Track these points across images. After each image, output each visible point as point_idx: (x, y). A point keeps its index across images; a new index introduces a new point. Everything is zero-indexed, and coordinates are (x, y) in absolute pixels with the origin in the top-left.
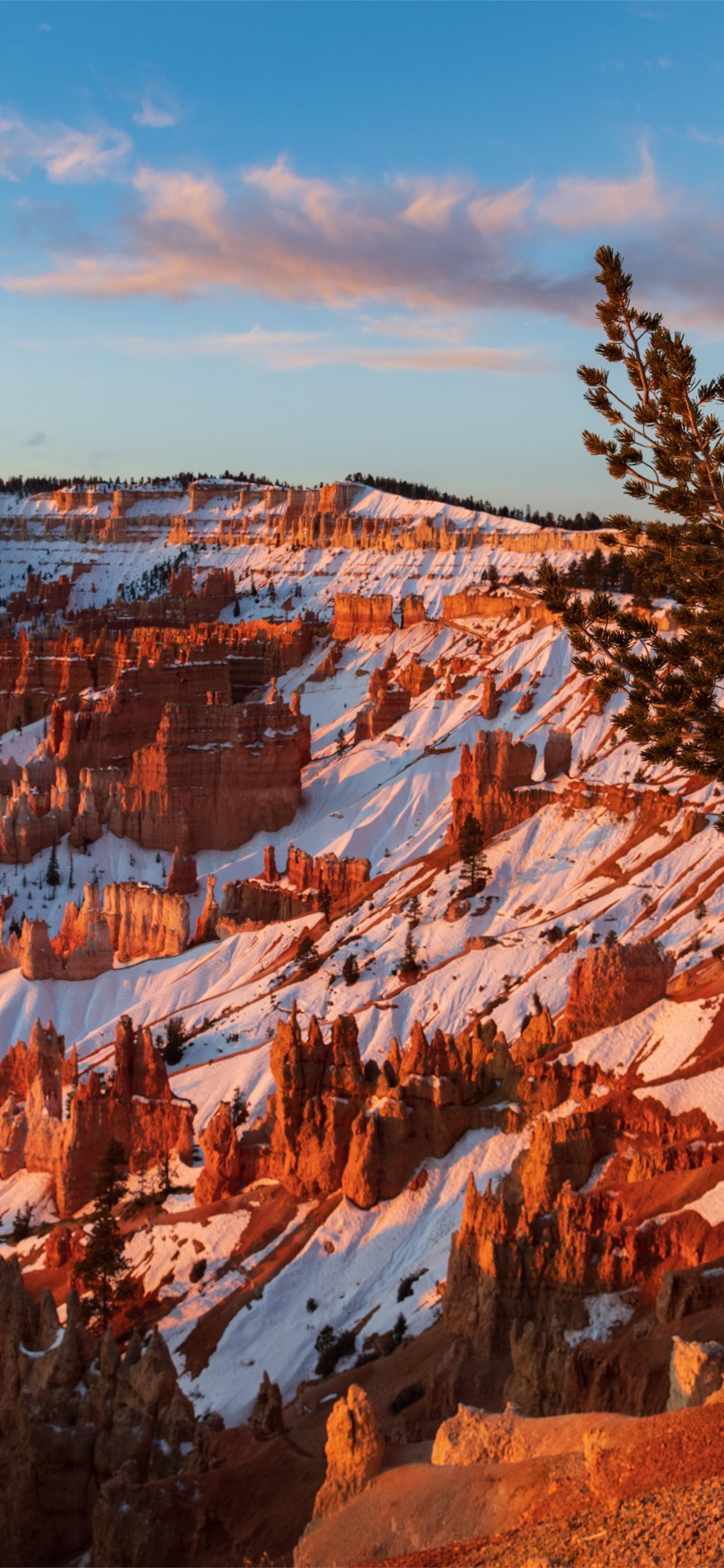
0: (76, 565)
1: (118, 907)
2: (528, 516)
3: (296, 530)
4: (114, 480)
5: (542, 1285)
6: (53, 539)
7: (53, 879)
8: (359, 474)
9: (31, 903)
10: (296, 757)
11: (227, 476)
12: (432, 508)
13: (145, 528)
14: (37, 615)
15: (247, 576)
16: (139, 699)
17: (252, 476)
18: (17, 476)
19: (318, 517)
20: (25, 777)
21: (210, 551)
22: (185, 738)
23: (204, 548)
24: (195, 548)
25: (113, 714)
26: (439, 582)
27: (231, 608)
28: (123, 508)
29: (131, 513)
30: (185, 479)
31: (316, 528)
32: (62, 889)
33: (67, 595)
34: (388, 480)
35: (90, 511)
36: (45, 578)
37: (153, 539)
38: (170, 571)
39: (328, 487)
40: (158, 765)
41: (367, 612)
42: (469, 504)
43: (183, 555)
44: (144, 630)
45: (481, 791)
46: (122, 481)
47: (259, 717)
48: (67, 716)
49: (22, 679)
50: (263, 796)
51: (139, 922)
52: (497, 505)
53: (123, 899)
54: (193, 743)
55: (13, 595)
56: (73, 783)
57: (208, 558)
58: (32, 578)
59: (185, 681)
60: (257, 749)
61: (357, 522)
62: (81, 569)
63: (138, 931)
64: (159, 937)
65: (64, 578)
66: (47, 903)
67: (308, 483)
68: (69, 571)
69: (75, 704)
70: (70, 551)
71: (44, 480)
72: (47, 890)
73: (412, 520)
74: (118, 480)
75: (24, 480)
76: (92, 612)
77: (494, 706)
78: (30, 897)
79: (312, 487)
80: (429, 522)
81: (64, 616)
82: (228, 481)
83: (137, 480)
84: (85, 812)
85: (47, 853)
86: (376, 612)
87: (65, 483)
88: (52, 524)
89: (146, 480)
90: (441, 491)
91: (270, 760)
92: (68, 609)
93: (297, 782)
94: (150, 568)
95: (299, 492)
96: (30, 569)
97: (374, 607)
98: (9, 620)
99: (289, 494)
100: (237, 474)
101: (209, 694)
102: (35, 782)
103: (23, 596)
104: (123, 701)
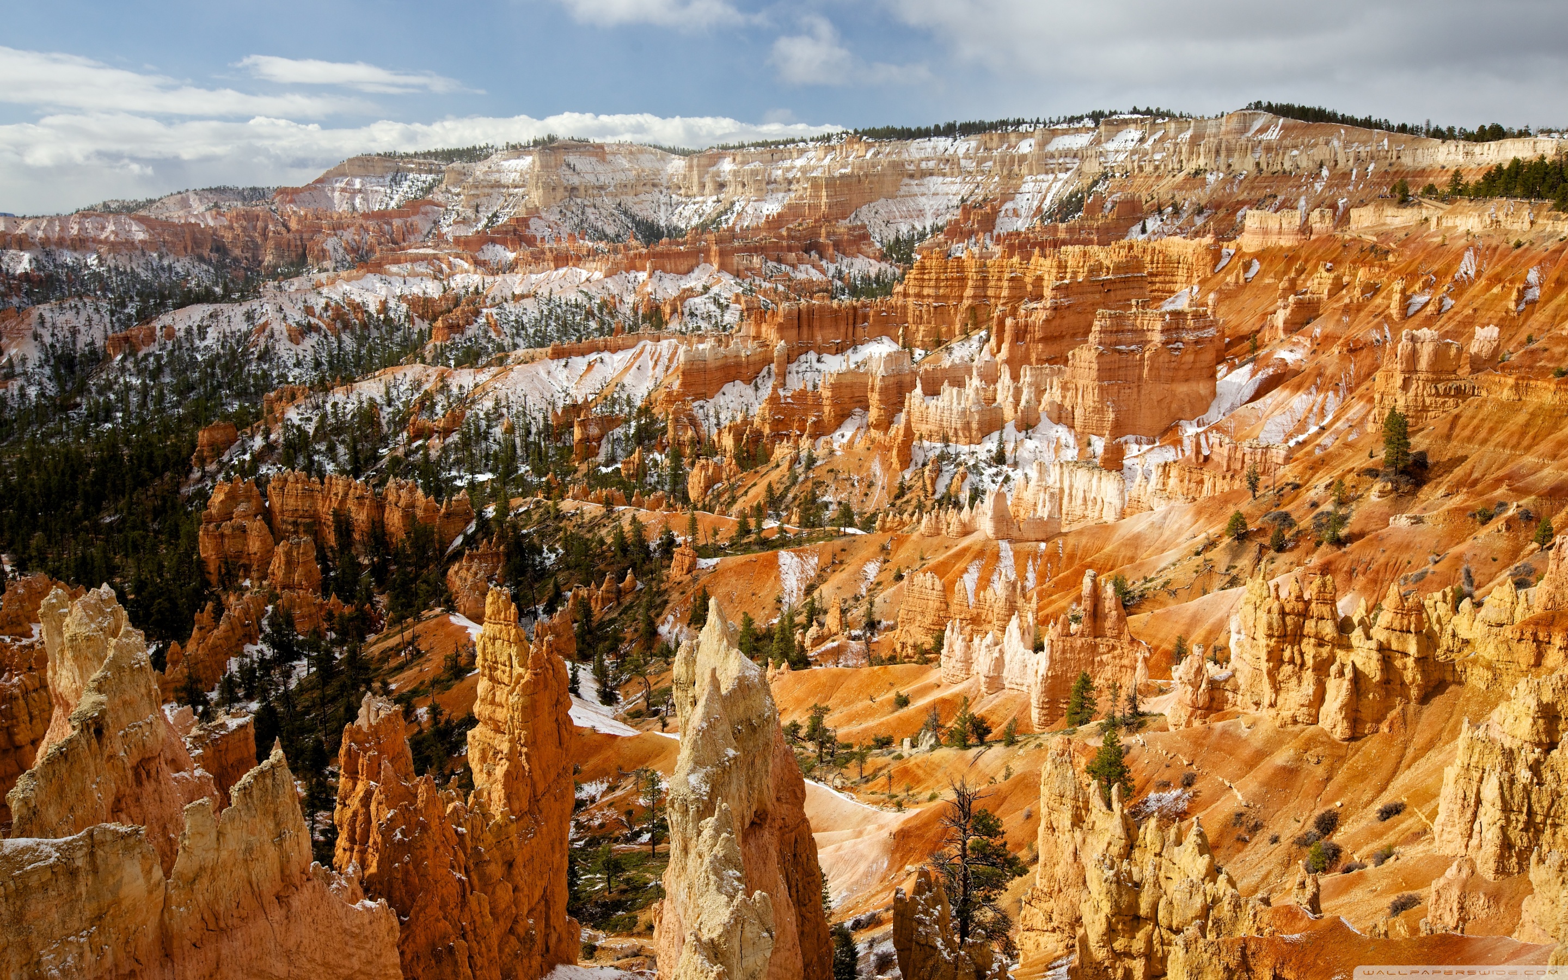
0: (1002, 194)
1: (1061, 481)
2: (1429, 132)
3: (1198, 156)
4: (1035, 120)
5: (1549, 821)
6: (983, 173)
7: (1000, 458)
8: (1259, 102)
9: (982, 477)
10: (1213, 356)
11: (1135, 111)
13: (1060, 161)
14: (969, 237)
15: (1153, 198)
16: (1070, 307)
17: (1158, 110)
19: (1220, 144)
20: (975, 374)
21: (1120, 178)
22: (1114, 338)
23: (1114, 176)
24: (1105, 176)
25: (1047, 321)
27: (1138, 228)
28: (1043, 144)
29: (1051, 148)
30: (1097, 116)
31: (1218, 153)
32: (1008, 468)
33: (994, 221)
35: (1014, 148)
37: (1068, 169)
38: (1083, 196)
39: (1229, 115)
40: (1090, 363)
41: (1277, 226)
43: (1095, 183)
44: (1070, 248)
45: (1405, 386)
46: (1041, 120)
47: (1179, 321)
48: (1008, 322)
49: (969, 292)
50: (1182, 389)
51: (1081, 495)
52: (1395, 122)
53: (1066, 475)
54: (1120, 343)
55: (949, 223)
56: (1015, 377)
57: (1117, 184)
58: (965, 207)
59: (1109, 291)
60: (1175, 348)
61: (1259, 147)
62: (1006, 197)
63: (1080, 501)
64: (1098, 507)
66: (995, 478)
67: (1210, 112)
69: (1014, 312)
72: (995, 468)
74: (1038, 120)
76: (1017, 234)
78: (981, 473)
79: (1213, 116)
81: (992, 238)
82: (1136, 115)
83: (1055, 118)
84: (1028, 402)
85: (995, 435)
86: (1285, 225)
87: (992, 125)
88: (982, 159)
89: (1062, 119)
91: (1190, 358)
92: (995, 233)
93: (1213, 377)
94: (1064, 194)
95: (1202, 121)
96: (963, 199)
97: (1284, 221)
98: (947, 242)
99: (1192, 124)
100: (1143, 109)
101: (1134, 302)
102: (982, 377)
103: (957, 222)
104: (1055, 309)
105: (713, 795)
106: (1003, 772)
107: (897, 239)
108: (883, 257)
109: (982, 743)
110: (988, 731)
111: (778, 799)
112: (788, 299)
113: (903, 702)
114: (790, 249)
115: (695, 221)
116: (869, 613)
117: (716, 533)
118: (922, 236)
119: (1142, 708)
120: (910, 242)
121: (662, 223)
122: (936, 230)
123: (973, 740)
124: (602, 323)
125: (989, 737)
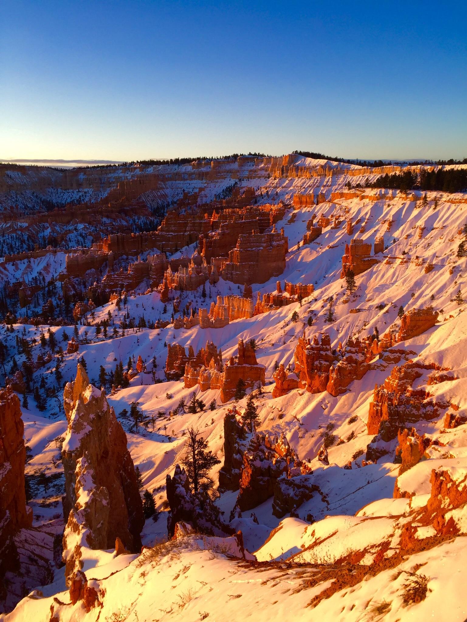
0: (199, 188)
1: (229, 304)
2: (357, 163)
3: (275, 171)
4: (211, 158)
6: (192, 179)
7: (204, 295)
8: (297, 151)
9: (198, 303)
10: (284, 251)
11: (250, 154)
12: (323, 162)
13: (222, 174)
14: (187, 206)
15: (259, 189)
16: (228, 234)
17: (259, 153)
18: (177, 158)
19: (283, 167)
20: (192, 262)
21: (245, 181)
22: (246, 246)
23: (243, 180)
24: (240, 180)
25: (220, 239)
26: (327, 188)
27: (254, 201)
28: (214, 168)
29: (217, 169)
30: (235, 156)
31: (283, 170)
32: (207, 299)
33: (197, 199)
34: (307, 152)
35: (203, 169)
36: (189, 193)
37: (225, 178)
38: (232, 189)
39: (286, 157)
40: (237, 256)
41: (305, 200)
42: (336, 160)
43: (236, 183)
44: (227, 210)
45: (353, 260)
46: (214, 158)
47: (271, 238)
48: (204, 240)
49: (188, 229)
50: (273, 265)
51: (236, 308)
53: (230, 301)
54: (249, 248)
55: (178, 200)
56: (209, 263)
57: (245, 184)
58: (185, 194)
59: (243, 227)
60: (271, 249)
61: (297, 168)
62: (201, 189)
63: (236, 311)
65: (196, 193)
66: (203, 303)
67: (279, 155)
68: (197, 190)
69: (207, 236)
70: (197, 184)
71: (187, 159)
72: (202, 299)
73: (316, 166)
74: (212, 158)
75: (180, 159)
76: (206, 204)
77: (352, 231)
78: (197, 302)
79: (280, 156)
80: (322, 167)
81: (196, 206)
82: (250, 156)
83: (219, 157)
84: (213, 272)
85: (202, 287)
86: (308, 200)
87: (194, 160)
88: (191, 174)
89: (222, 157)
90: (326, 155)
91: (275, 252)
92: (198, 204)
93: (284, 260)
94: (225, 188)
95: (276, 158)
96: (184, 190)
97: (307, 198)
98: (178, 208)
99: (272, 159)
100: (253, 153)
101: (253, 231)
102: (195, 263)
103: (182, 200)
104: (223, 235)
105: (82, 447)
106: (211, 421)
107: (158, 207)
108: (152, 215)
109: (202, 410)
110: (204, 405)
111: (115, 444)
112: (112, 233)
113: (170, 397)
114: (112, 212)
115: (69, 200)
116: (154, 362)
117: (86, 334)
118: (168, 205)
119: (263, 391)
120: (163, 207)
121: (54, 201)
122: (173, 203)
123: (199, 410)
124: (29, 245)
125: (204, 408)
